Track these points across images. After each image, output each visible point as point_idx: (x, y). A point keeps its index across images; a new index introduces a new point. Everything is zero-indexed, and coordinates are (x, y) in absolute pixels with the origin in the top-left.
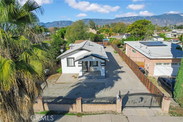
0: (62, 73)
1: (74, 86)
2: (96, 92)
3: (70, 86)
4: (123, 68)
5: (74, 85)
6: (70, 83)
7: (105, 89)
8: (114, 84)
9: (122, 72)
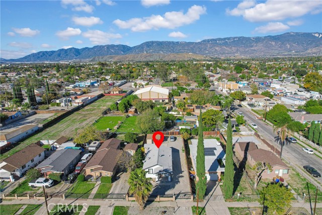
2: (165, 191)
8: (175, 186)
9: (182, 176)
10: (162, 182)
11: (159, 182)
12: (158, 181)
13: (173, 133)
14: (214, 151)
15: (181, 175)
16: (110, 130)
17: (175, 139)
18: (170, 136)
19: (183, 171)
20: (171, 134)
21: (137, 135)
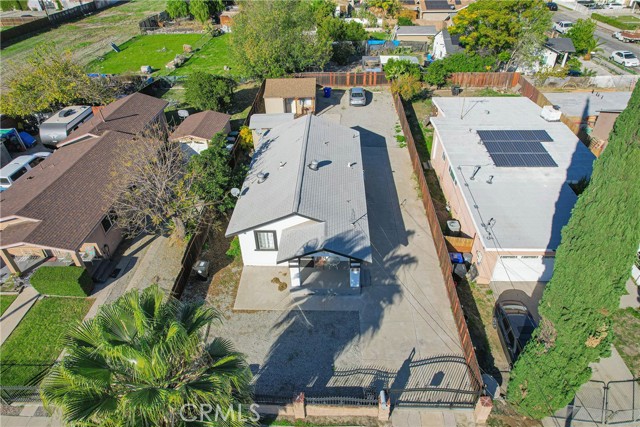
0: (243, 264)
1: (282, 323)
2: (336, 350)
3: (272, 323)
4: (416, 237)
5: (280, 321)
6: (269, 312)
7: (358, 336)
8: (383, 317)
9: (410, 260)
10: (317, 291)
11: (305, 292)
12: (302, 287)
13: (359, 79)
14: (545, 144)
15: (402, 251)
16: (152, 71)
17: (368, 97)
18: (347, 88)
19: (411, 233)
20: (352, 83)
21: (231, 82)
